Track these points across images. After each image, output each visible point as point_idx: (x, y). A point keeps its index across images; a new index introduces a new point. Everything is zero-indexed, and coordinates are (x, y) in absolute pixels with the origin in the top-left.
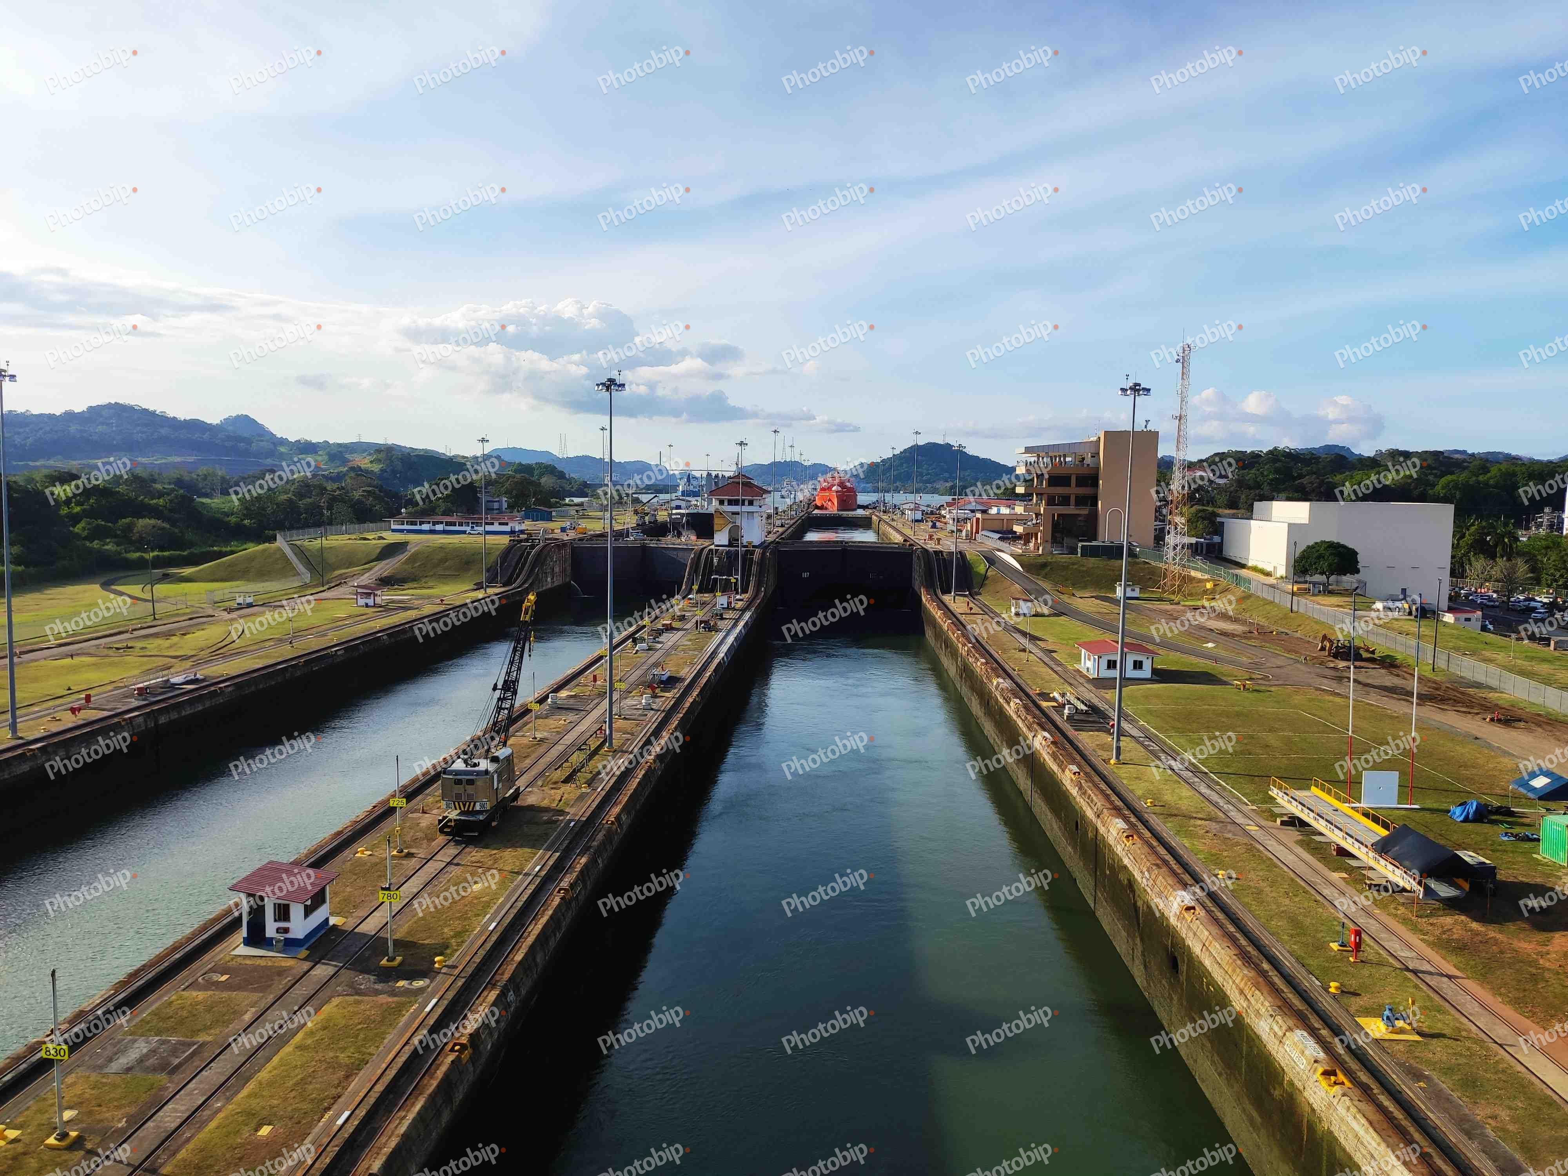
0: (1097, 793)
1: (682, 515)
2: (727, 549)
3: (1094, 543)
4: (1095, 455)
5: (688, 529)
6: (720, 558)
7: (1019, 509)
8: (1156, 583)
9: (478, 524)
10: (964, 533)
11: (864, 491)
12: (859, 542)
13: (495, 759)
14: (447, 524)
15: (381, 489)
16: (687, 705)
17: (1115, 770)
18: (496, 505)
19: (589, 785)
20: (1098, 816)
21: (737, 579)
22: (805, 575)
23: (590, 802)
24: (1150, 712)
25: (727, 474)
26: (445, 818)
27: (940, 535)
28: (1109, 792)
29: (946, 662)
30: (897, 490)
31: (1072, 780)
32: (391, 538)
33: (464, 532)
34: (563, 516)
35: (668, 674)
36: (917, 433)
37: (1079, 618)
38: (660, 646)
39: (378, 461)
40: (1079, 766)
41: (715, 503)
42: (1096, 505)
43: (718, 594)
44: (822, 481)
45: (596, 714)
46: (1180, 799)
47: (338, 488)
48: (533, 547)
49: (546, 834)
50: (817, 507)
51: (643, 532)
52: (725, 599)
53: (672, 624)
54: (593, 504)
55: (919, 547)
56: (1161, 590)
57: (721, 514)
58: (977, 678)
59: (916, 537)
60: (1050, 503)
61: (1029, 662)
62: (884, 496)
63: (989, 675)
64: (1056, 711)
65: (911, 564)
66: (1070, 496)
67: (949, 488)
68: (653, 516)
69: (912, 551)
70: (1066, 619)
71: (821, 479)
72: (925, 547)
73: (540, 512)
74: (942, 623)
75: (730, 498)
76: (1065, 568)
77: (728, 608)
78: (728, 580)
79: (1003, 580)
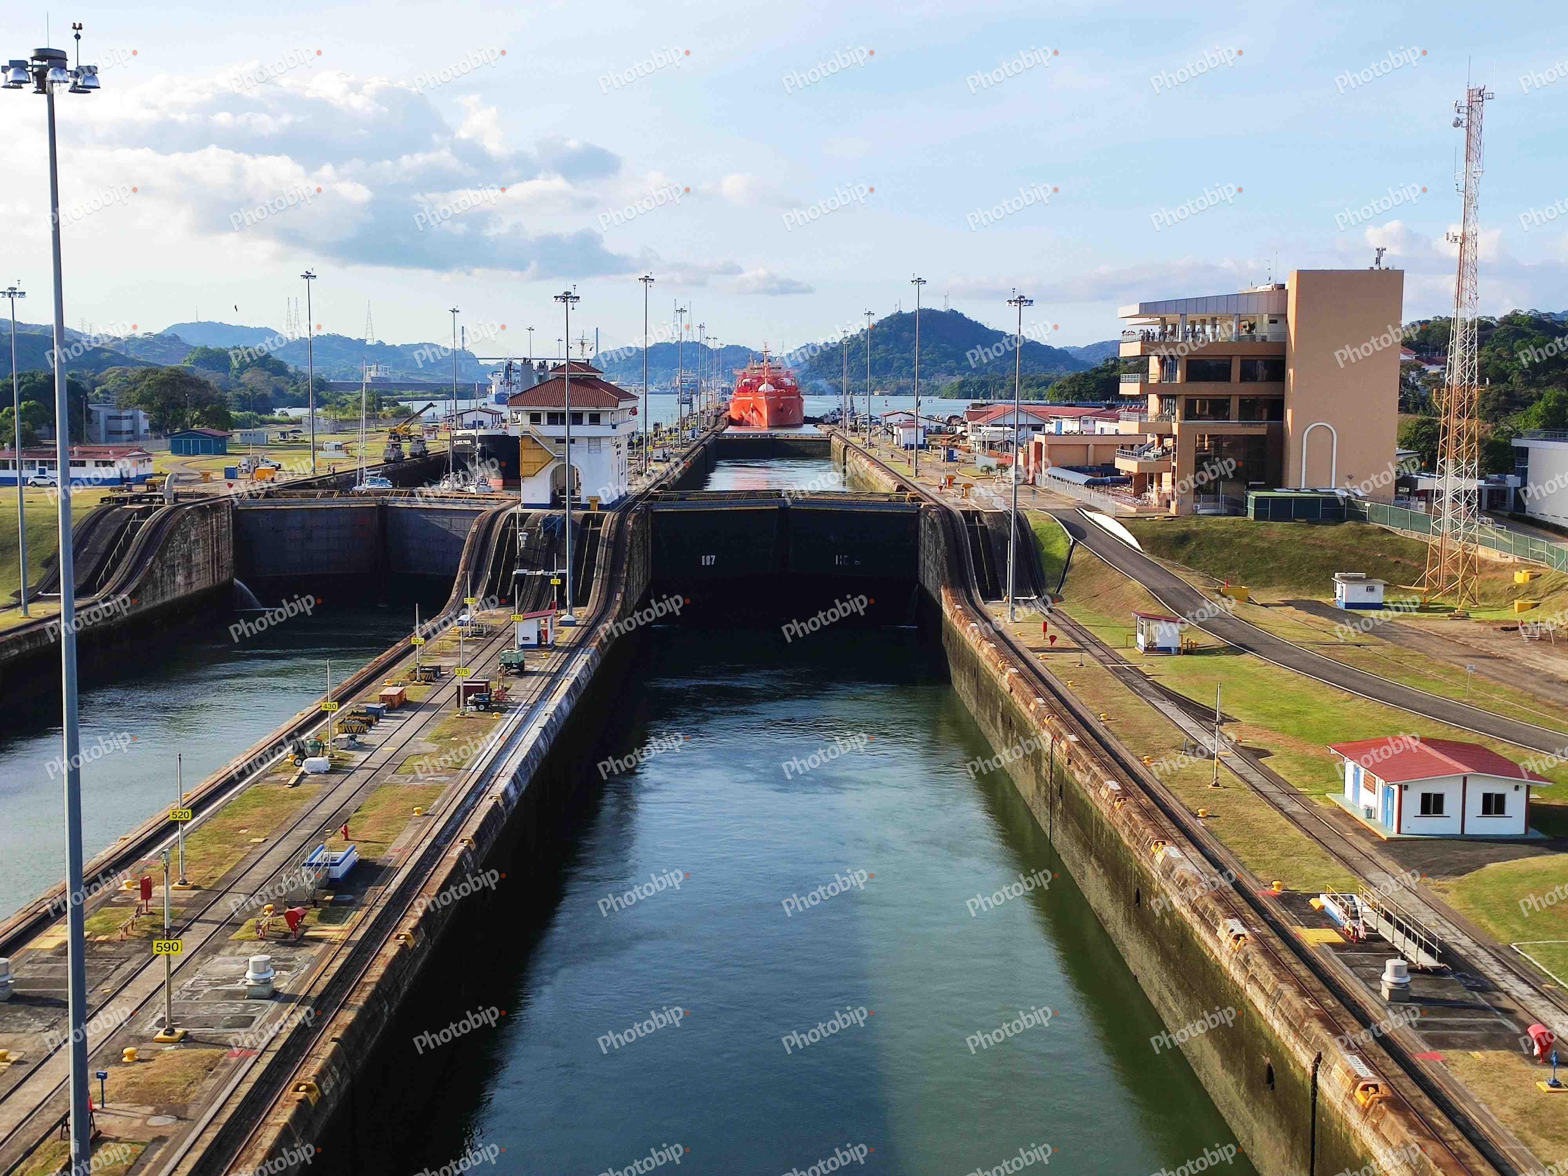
2: (548, 512)
3: (1278, 493)
4: (1277, 319)
5: (485, 467)
6: (531, 533)
7: (1128, 426)
8: (1414, 576)
9: (52, 466)
11: (817, 392)
21: (565, 577)
22: (708, 560)
27: (966, 476)
30: (871, 389)
34: (257, 443)
35: (356, 854)
37: (1283, 657)
38: (362, 758)
41: (524, 420)
42: (1281, 415)
43: (522, 611)
44: (742, 375)
48: (146, 513)
50: (732, 422)
51: (392, 476)
52: (535, 621)
53: (407, 692)
54: (322, 420)
55: (932, 503)
56: (1425, 589)
57: (534, 441)
58: (1100, 823)
59: (920, 480)
60: (1189, 414)
61: (1217, 790)
62: (852, 401)
63: (1136, 826)
64: (1351, 967)
65: (917, 536)
66: (1229, 401)
67: (962, 385)
68: (421, 442)
69: (919, 512)
70: (1256, 660)
71: (739, 373)
72: (944, 503)
73: (200, 437)
74: (996, 673)
75: (551, 409)
76: (1226, 543)
77: (539, 646)
78: (546, 580)
79: (1105, 568)
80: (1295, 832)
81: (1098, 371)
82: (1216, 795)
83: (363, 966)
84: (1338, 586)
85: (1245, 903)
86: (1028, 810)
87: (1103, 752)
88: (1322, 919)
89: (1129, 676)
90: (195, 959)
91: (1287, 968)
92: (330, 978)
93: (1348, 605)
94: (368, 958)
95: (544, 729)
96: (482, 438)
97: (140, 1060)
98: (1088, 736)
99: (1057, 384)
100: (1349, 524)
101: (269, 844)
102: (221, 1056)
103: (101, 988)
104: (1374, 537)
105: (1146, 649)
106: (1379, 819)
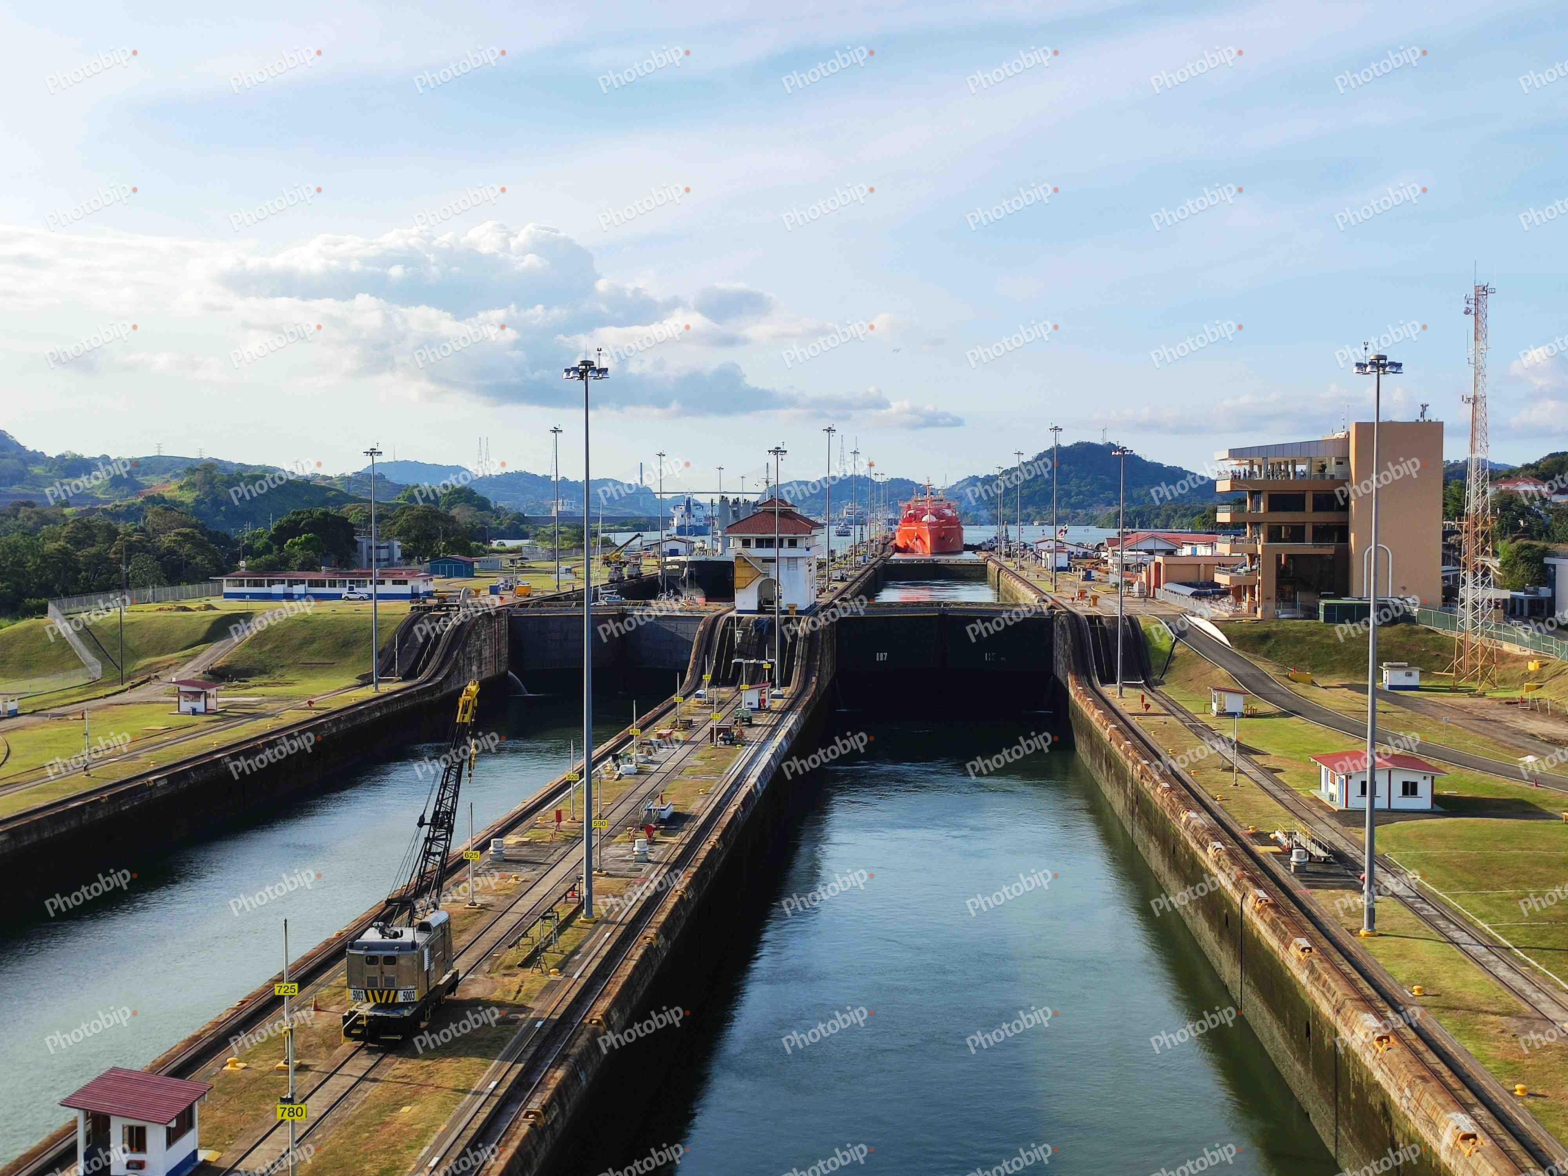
0: (1337, 977)
1: (683, 564)
2: (756, 616)
3: (1345, 601)
4: (1343, 461)
5: (692, 587)
6: (745, 632)
7: (1223, 548)
8: (1444, 663)
9: (359, 584)
10: (1136, 588)
11: (976, 522)
12: (967, 603)
13: (424, 927)
14: (312, 584)
15: (202, 529)
16: (703, 854)
17: (1367, 945)
18: (384, 554)
19: (561, 970)
20: (1338, 1011)
21: (773, 664)
22: (881, 657)
23: (563, 993)
24: (1427, 860)
25: (753, 499)
26: (352, 1014)
27: (1097, 590)
28: (1355, 975)
29: (1110, 791)
30: (1028, 520)
31: (1299, 960)
32: (226, 607)
33: (338, 597)
34: (495, 568)
35: (672, 809)
36: (1056, 428)
37: (1321, 719)
38: (656, 767)
39: (191, 485)
40: (1311, 939)
41: (735, 545)
42: (1346, 539)
43: (744, 686)
44: (906, 508)
45: (563, 868)
46: (1465, 985)
47: (136, 530)
49: (502, 1039)
50: (897, 549)
51: (622, 592)
52: (755, 692)
55: (1063, 610)
56: (1454, 674)
57: (746, 561)
59: (1058, 594)
60: (1269, 537)
61: (1236, 788)
62: (1006, 530)
63: (1174, 804)
65: (1052, 637)
66: (1304, 527)
68: (636, 566)
69: (1053, 617)
70: (1298, 720)
71: (905, 505)
72: (1073, 610)
73: (454, 563)
74: (1101, 730)
75: (759, 536)
76: (1299, 641)
77: (759, 709)
78: (759, 666)
79: (1198, 660)
80: (1277, 807)
82: (1234, 790)
84: (1385, 673)
88: (1272, 842)
89: (1200, 730)
91: (1241, 862)
93: (1391, 687)
96: (692, 564)
100: (1401, 626)
101: (615, 805)
104: (1420, 636)
105: (1218, 713)
106: (1336, 800)
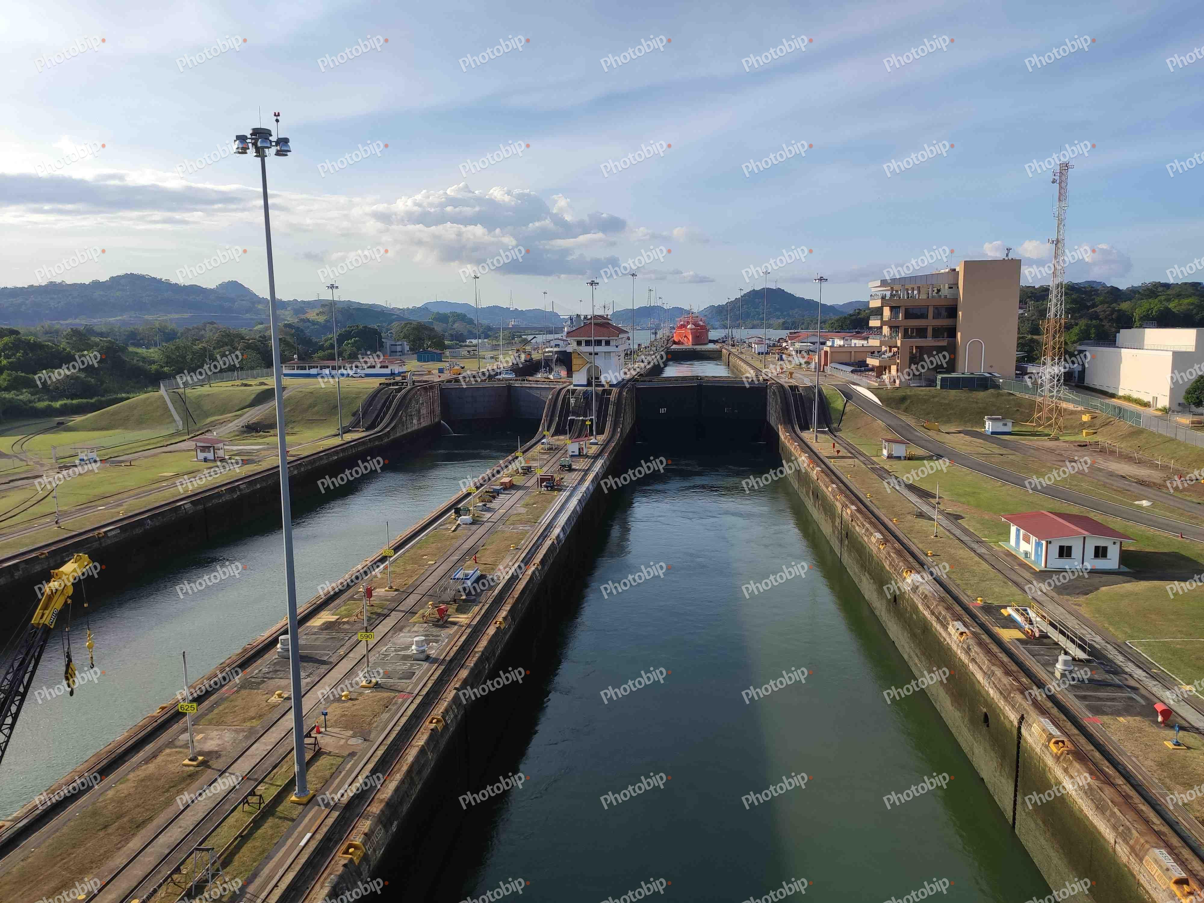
2: (585, 388)
3: (954, 375)
4: (954, 286)
6: (577, 399)
7: (874, 342)
8: (1028, 418)
21: (593, 420)
22: (663, 411)
35: (480, 572)
37: (962, 462)
38: (489, 515)
41: (574, 344)
42: (954, 336)
43: (572, 438)
48: (399, 390)
50: (675, 343)
51: (515, 372)
52: (577, 443)
53: (514, 480)
54: (487, 345)
55: (773, 382)
56: (1035, 424)
57: (579, 354)
58: (871, 556)
60: (906, 335)
61: (938, 539)
62: (731, 332)
63: (893, 560)
64: (1033, 656)
65: (766, 398)
66: (927, 329)
67: (784, 323)
68: (530, 354)
69: (767, 386)
71: (678, 319)
72: (779, 382)
73: (431, 353)
75: (587, 339)
76: (926, 401)
77: (579, 455)
78: (584, 422)
79: (862, 414)
80: (985, 566)
81: (851, 315)
82: (936, 542)
83: (475, 641)
84: (987, 423)
85: (963, 612)
86: (828, 542)
87: (871, 516)
88: (1009, 622)
89: (880, 472)
90: (390, 634)
91: (994, 655)
92: (458, 648)
93: (993, 433)
94: (479, 636)
95: (580, 500)
96: (556, 352)
97: (351, 699)
98: (862, 507)
99: (830, 322)
100: (991, 391)
101: (437, 565)
102: (394, 698)
103: (338, 651)
104: (1005, 397)
105: (888, 457)
106: (1033, 558)
